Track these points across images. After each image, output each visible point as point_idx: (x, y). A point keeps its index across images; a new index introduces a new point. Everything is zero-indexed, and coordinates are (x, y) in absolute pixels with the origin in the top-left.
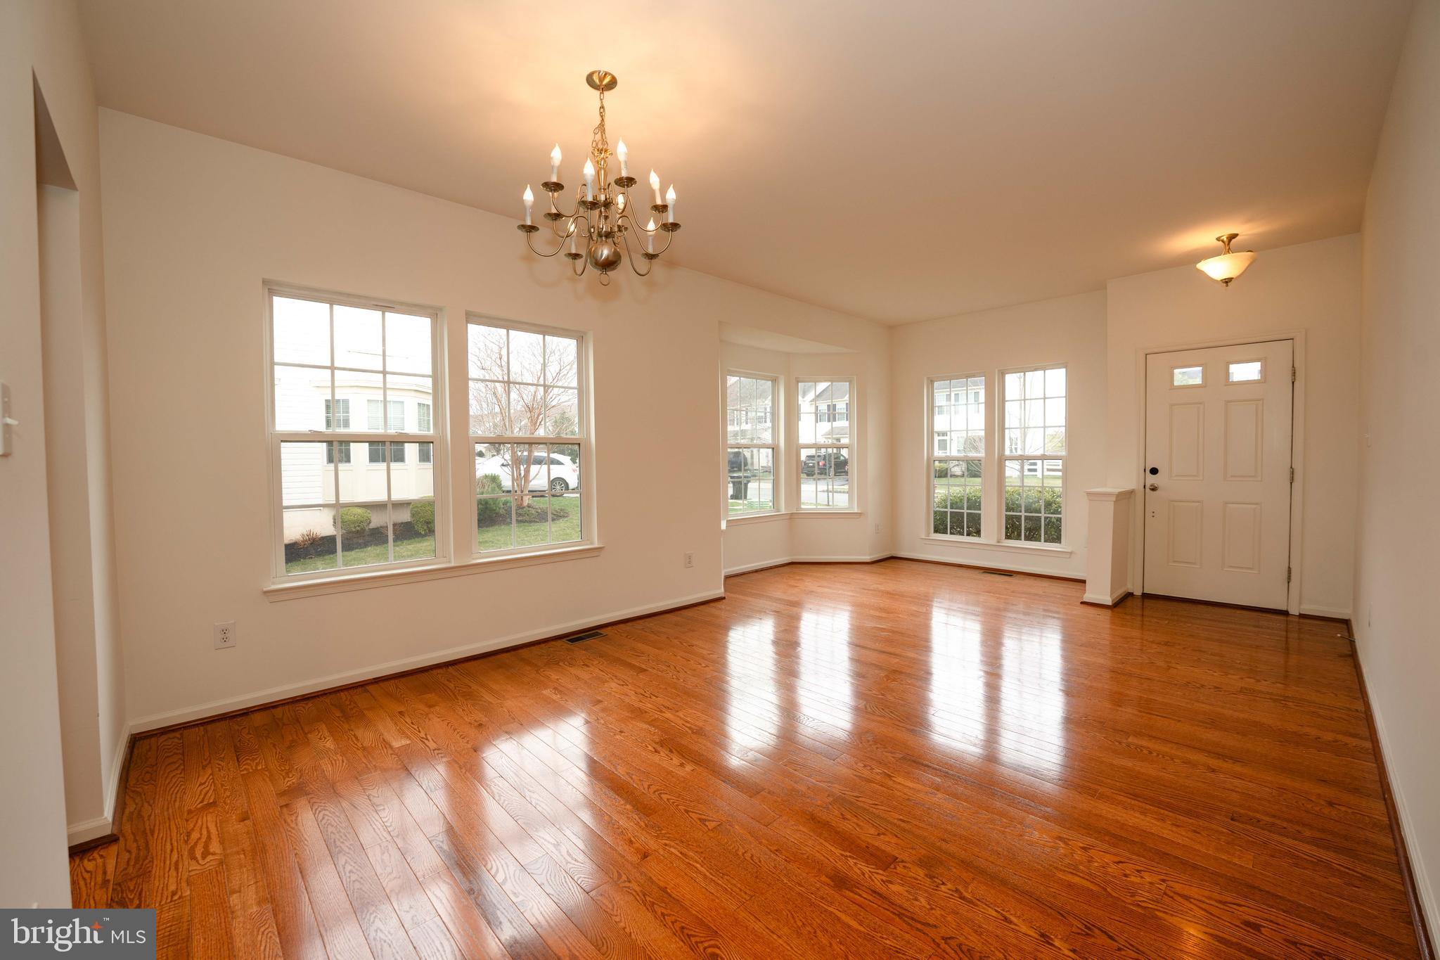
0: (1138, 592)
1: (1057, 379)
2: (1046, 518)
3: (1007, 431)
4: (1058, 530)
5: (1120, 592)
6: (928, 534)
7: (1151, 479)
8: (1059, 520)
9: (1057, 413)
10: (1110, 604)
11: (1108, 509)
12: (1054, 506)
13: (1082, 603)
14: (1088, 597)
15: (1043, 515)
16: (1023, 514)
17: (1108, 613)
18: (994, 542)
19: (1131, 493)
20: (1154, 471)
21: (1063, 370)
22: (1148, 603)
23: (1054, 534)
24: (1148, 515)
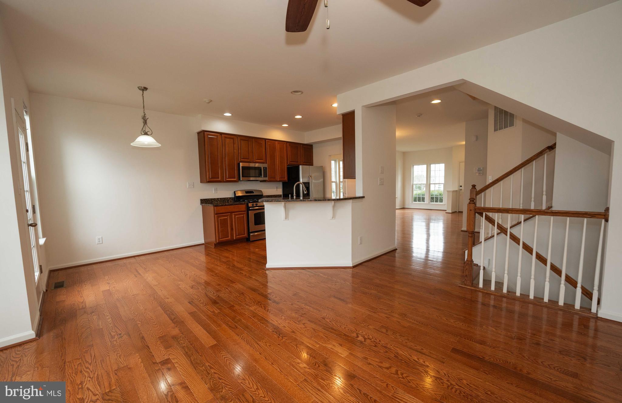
0: (458, 211)
1: (442, 166)
2: (440, 197)
3: (431, 178)
4: (442, 200)
5: (454, 211)
6: (412, 202)
7: (460, 188)
8: (442, 197)
9: (442, 173)
10: (451, 212)
11: (451, 194)
12: (442, 195)
13: (446, 213)
14: (447, 211)
15: (439, 196)
16: (435, 196)
17: (451, 214)
18: (428, 203)
19: (457, 191)
20: (461, 186)
21: (444, 164)
22: (459, 213)
23: (441, 201)
24: (460, 195)
